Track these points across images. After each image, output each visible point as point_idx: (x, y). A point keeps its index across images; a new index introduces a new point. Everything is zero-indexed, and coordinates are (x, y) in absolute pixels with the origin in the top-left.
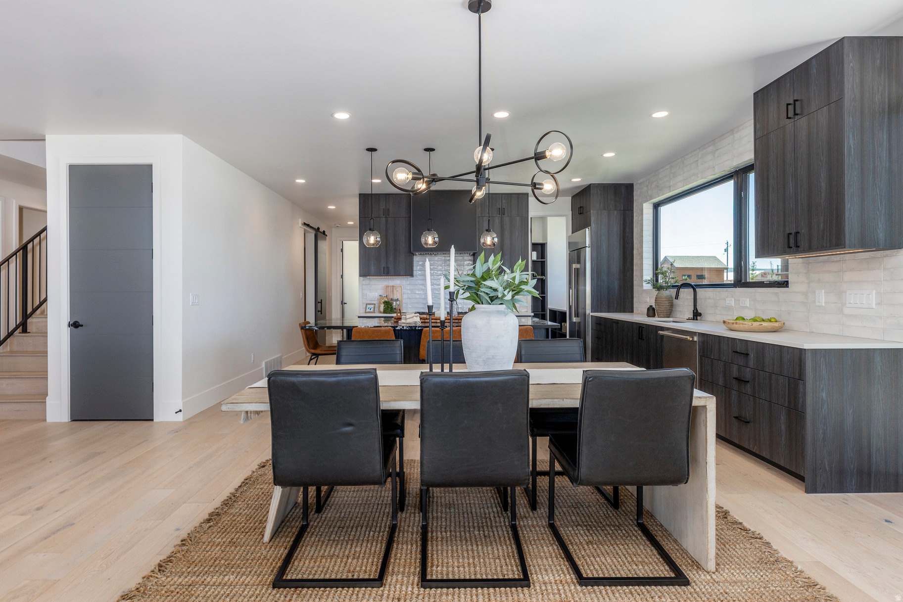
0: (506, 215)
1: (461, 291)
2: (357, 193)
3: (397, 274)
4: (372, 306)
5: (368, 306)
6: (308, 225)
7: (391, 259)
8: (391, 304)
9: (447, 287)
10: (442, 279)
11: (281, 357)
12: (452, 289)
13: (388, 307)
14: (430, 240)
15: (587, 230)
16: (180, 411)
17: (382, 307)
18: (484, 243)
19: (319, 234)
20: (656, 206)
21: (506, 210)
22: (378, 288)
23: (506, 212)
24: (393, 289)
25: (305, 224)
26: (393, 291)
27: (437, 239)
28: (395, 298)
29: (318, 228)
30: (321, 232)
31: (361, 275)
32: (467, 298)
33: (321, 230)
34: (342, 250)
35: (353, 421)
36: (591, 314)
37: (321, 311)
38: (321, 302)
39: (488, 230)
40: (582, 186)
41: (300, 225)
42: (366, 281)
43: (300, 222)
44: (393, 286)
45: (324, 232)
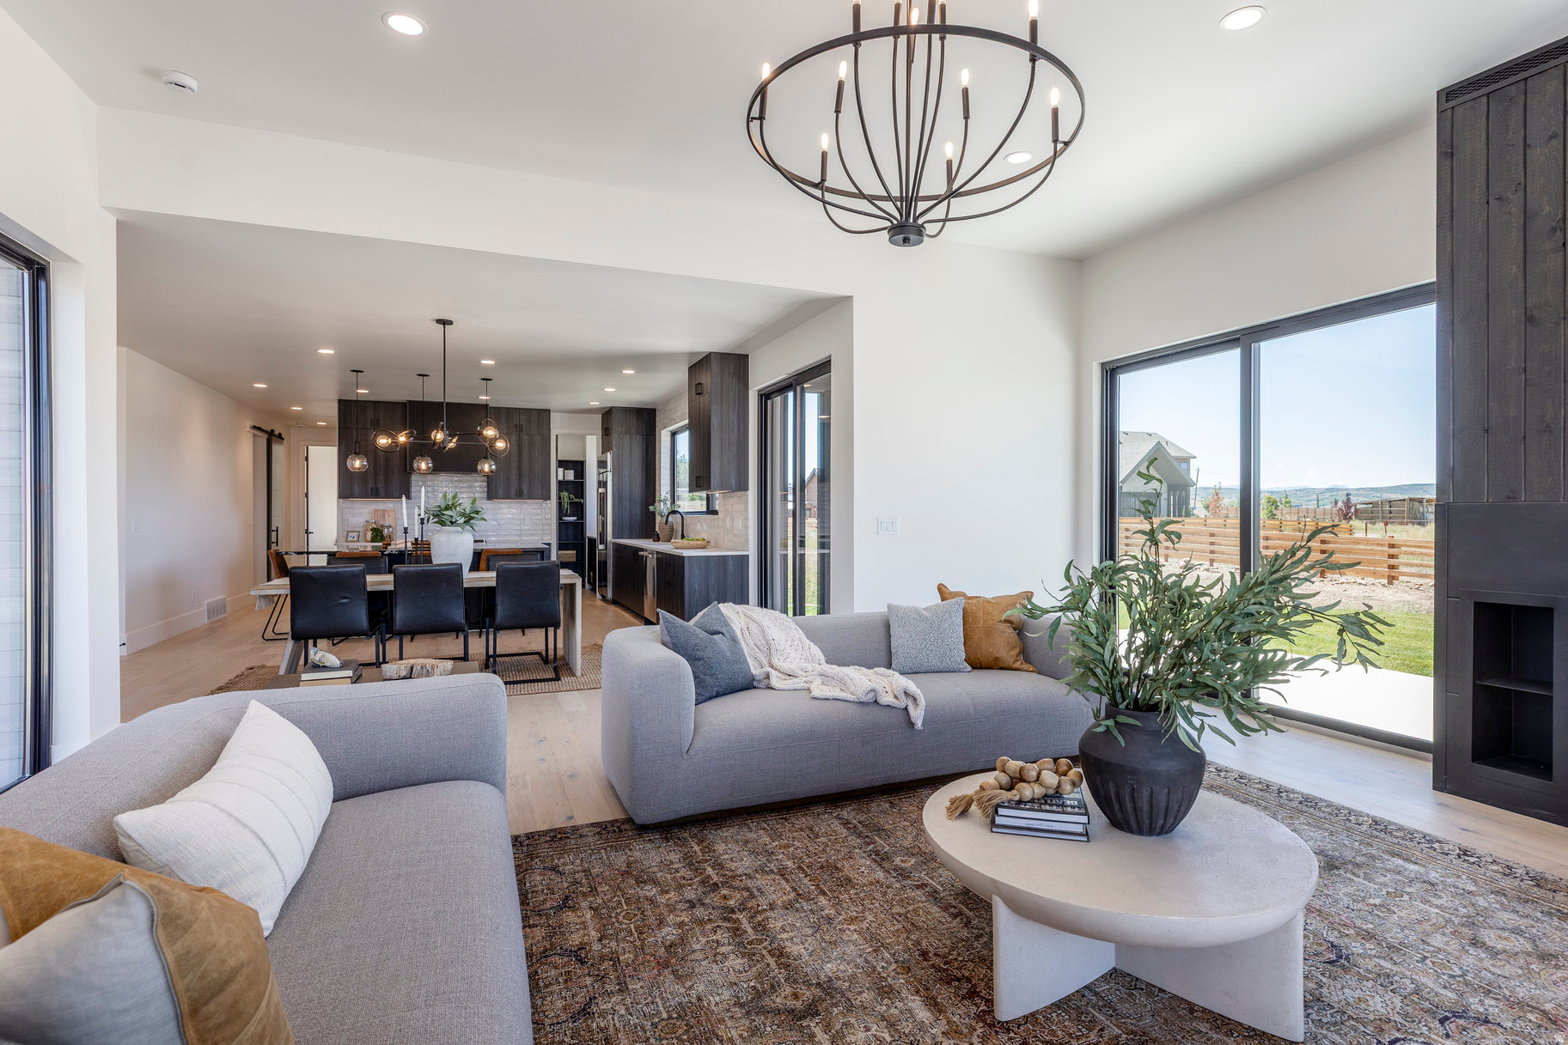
0: (524, 432)
1: (431, 517)
2: (335, 397)
3: (389, 495)
4: (356, 534)
5: (350, 534)
6: (259, 429)
7: (381, 478)
8: (381, 532)
9: (419, 515)
10: (416, 510)
11: (225, 599)
12: (422, 516)
13: (377, 535)
14: (423, 466)
15: (609, 453)
16: (124, 644)
17: (369, 535)
18: (481, 470)
19: (272, 437)
20: (674, 434)
21: (524, 427)
22: (365, 511)
23: (524, 429)
24: (384, 513)
25: (255, 427)
26: (384, 516)
27: (430, 465)
28: (387, 524)
29: (273, 431)
30: (276, 436)
31: (340, 497)
32: (435, 522)
33: (276, 433)
34: (307, 459)
35: (348, 595)
36: (613, 540)
37: (277, 543)
38: (277, 531)
39: (486, 458)
40: (605, 408)
41: (248, 429)
42: (347, 503)
43: (249, 424)
44: (384, 510)
45: (280, 434)
